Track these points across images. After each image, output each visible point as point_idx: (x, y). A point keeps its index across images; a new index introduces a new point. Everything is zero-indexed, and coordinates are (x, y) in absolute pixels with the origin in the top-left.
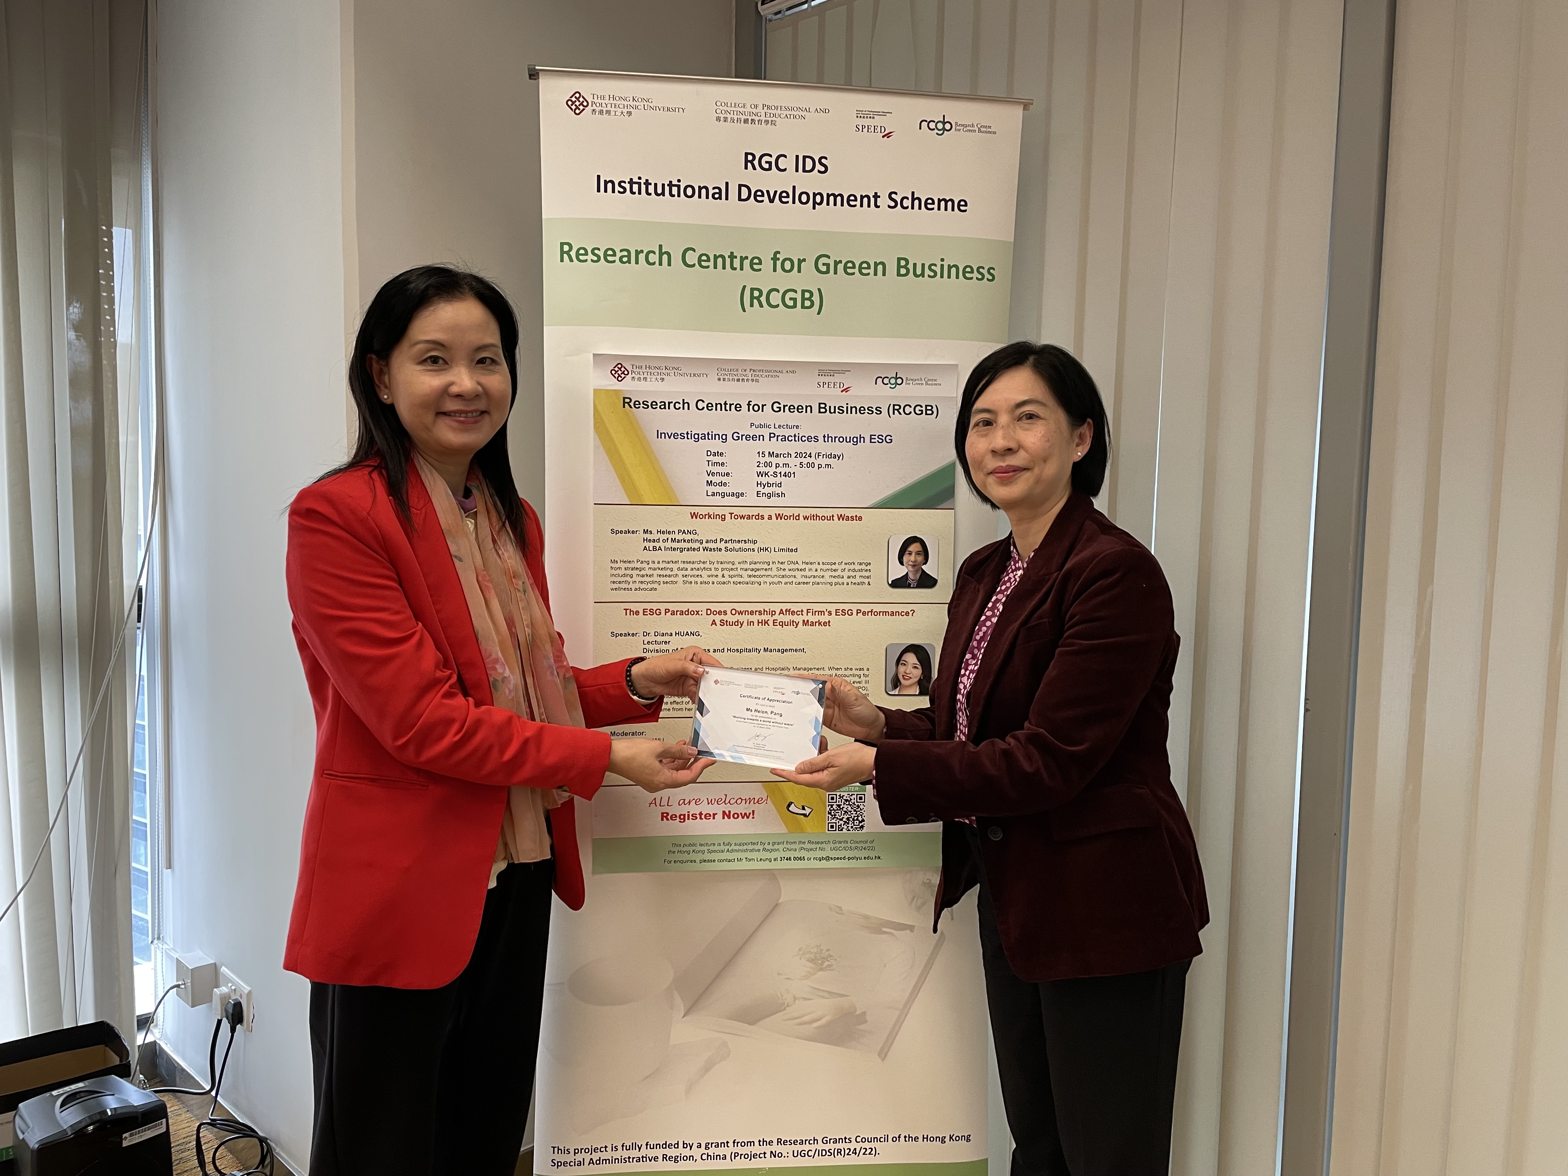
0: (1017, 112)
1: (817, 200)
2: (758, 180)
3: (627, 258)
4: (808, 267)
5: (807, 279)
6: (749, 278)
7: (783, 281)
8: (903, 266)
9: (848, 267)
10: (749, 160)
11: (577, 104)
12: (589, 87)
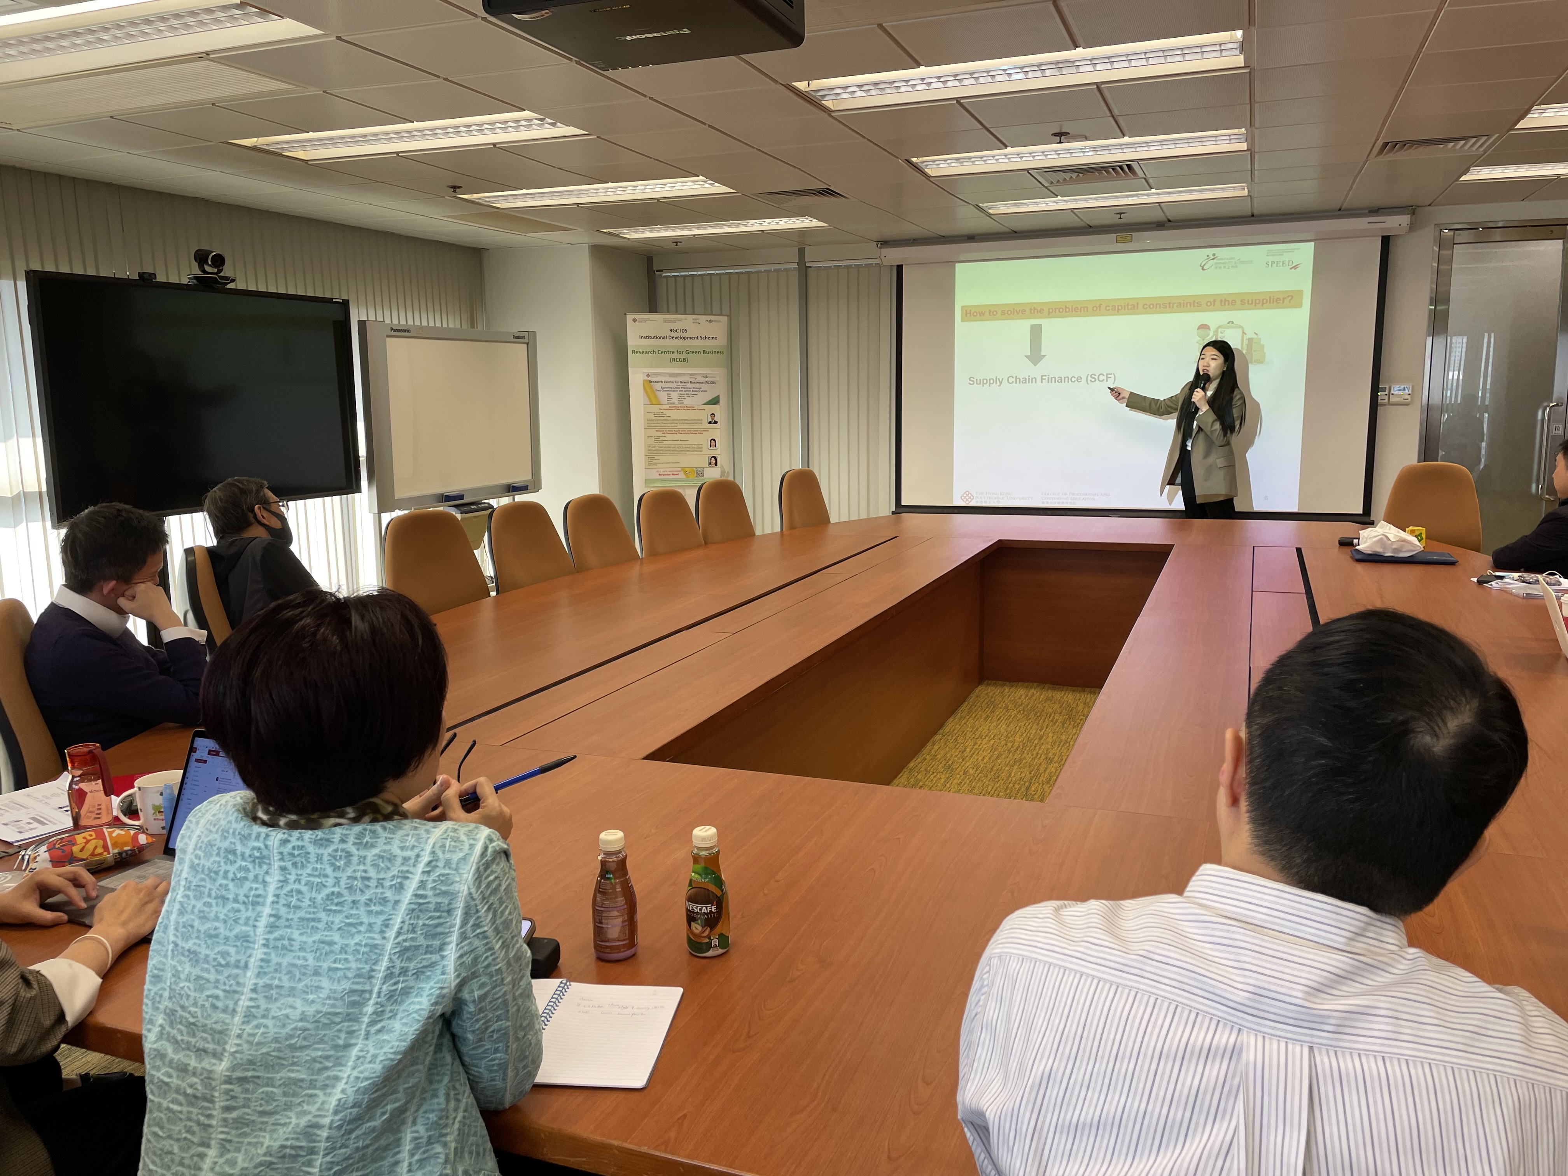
0: (726, 318)
1: (685, 338)
2: (673, 334)
3: (646, 353)
4: (684, 352)
5: (684, 355)
6: (672, 356)
7: (679, 356)
8: (704, 351)
9: (693, 353)
10: (671, 330)
11: (635, 320)
12: (637, 316)
